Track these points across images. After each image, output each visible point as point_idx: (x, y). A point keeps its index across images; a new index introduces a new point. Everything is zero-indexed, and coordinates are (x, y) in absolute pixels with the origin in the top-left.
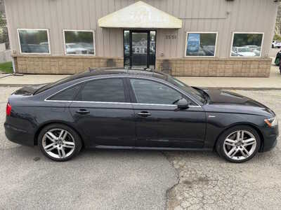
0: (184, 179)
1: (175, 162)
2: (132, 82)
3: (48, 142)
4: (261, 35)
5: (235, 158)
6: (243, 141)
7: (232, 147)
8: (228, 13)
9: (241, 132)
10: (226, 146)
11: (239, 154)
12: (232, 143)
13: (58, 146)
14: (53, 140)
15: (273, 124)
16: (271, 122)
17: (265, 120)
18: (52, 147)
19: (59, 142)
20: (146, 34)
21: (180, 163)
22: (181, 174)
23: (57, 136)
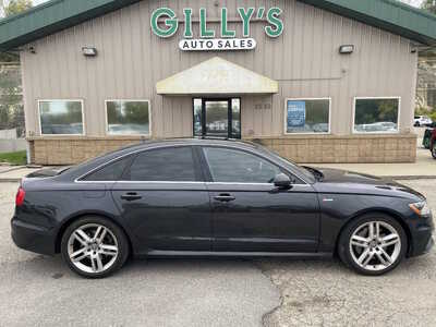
0: (290, 300)
1: (274, 277)
2: (205, 151)
3: (77, 246)
4: (396, 101)
5: (370, 268)
6: (380, 240)
7: (363, 249)
8: (344, 72)
9: (375, 225)
10: (354, 247)
11: (375, 261)
12: (362, 242)
13: (91, 253)
14: (84, 243)
15: (424, 212)
16: (420, 208)
17: (411, 205)
18: (82, 254)
19: (93, 246)
20: (226, 102)
21: (283, 278)
22: (286, 292)
23: (92, 236)
